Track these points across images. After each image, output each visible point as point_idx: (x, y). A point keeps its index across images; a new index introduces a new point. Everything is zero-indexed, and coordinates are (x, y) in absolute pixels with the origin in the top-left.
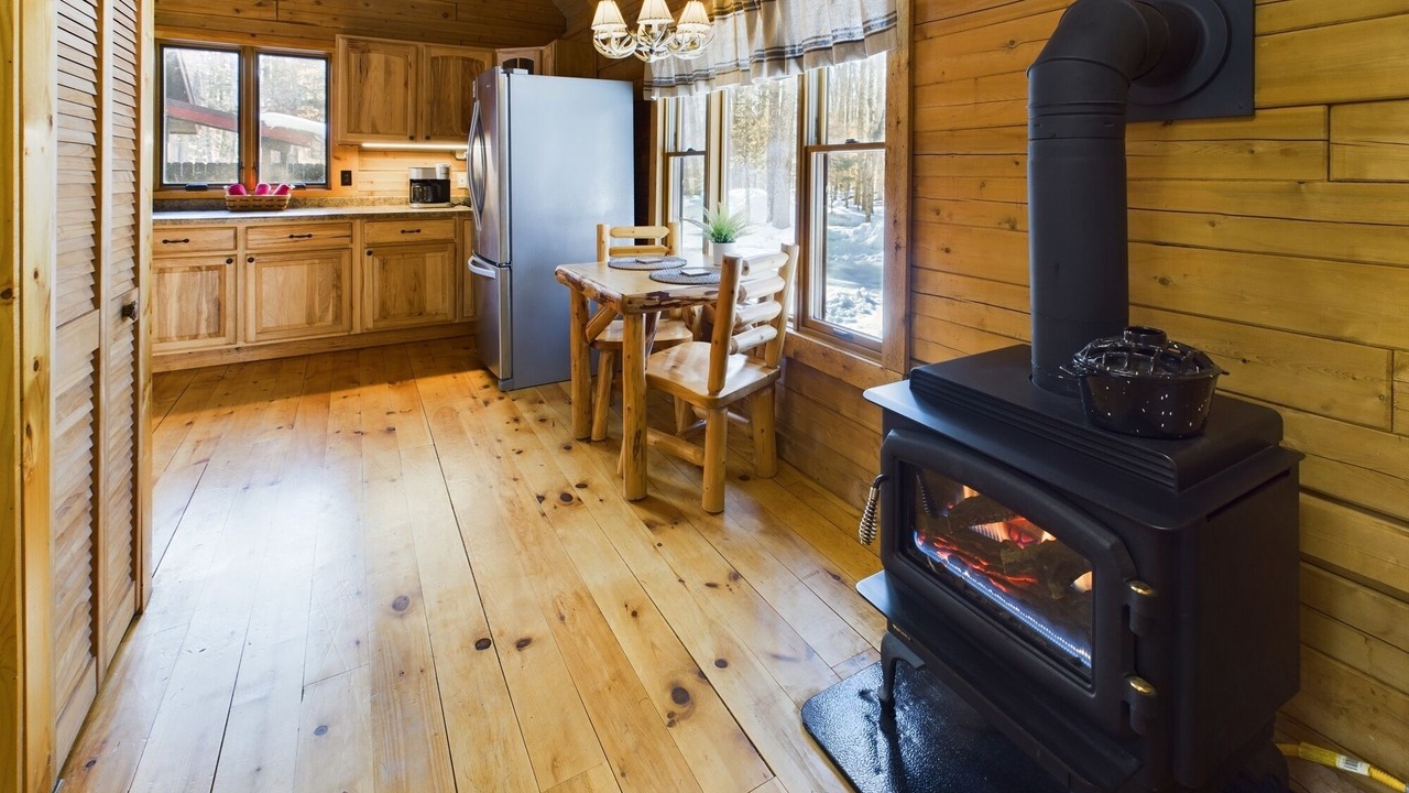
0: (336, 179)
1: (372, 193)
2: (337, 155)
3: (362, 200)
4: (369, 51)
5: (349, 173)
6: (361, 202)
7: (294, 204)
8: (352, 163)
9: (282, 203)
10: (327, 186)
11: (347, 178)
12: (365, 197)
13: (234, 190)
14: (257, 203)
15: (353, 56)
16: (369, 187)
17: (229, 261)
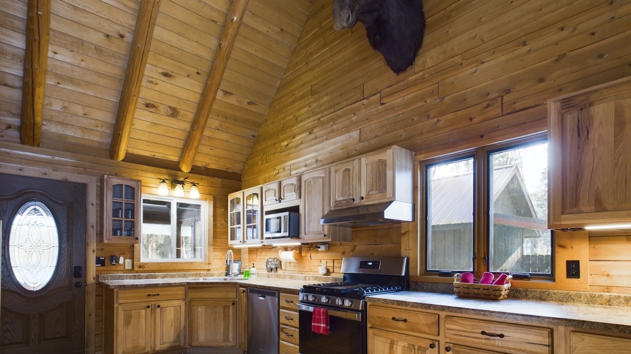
0: (561, 270)
1: (608, 289)
2: (562, 243)
3: (592, 297)
4: (591, 104)
5: (577, 263)
6: (592, 300)
7: (514, 295)
8: (581, 252)
9: (497, 293)
10: (552, 277)
11: (573, 269)
12: (597, 294)
13: (465, 277)
14: (476, 291)
15: (568, 118)
16: (604, 281)
17: (432, 346)
